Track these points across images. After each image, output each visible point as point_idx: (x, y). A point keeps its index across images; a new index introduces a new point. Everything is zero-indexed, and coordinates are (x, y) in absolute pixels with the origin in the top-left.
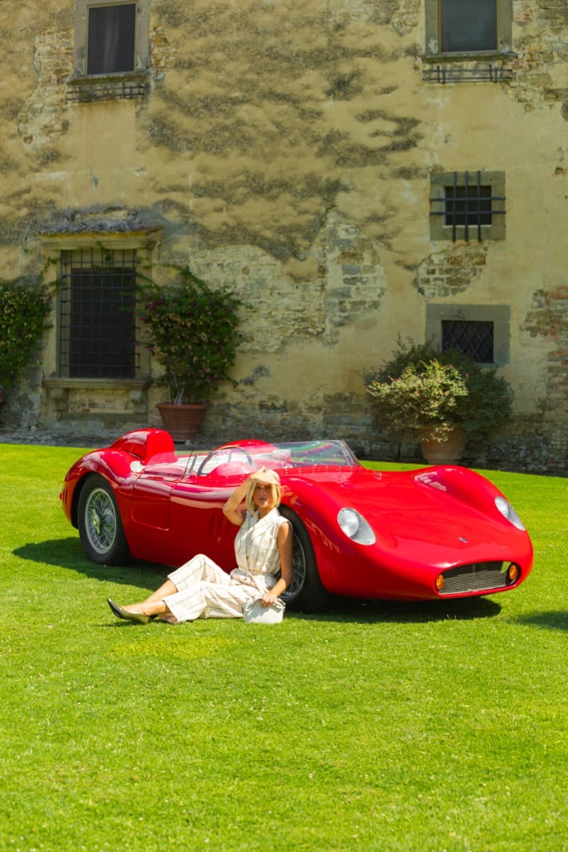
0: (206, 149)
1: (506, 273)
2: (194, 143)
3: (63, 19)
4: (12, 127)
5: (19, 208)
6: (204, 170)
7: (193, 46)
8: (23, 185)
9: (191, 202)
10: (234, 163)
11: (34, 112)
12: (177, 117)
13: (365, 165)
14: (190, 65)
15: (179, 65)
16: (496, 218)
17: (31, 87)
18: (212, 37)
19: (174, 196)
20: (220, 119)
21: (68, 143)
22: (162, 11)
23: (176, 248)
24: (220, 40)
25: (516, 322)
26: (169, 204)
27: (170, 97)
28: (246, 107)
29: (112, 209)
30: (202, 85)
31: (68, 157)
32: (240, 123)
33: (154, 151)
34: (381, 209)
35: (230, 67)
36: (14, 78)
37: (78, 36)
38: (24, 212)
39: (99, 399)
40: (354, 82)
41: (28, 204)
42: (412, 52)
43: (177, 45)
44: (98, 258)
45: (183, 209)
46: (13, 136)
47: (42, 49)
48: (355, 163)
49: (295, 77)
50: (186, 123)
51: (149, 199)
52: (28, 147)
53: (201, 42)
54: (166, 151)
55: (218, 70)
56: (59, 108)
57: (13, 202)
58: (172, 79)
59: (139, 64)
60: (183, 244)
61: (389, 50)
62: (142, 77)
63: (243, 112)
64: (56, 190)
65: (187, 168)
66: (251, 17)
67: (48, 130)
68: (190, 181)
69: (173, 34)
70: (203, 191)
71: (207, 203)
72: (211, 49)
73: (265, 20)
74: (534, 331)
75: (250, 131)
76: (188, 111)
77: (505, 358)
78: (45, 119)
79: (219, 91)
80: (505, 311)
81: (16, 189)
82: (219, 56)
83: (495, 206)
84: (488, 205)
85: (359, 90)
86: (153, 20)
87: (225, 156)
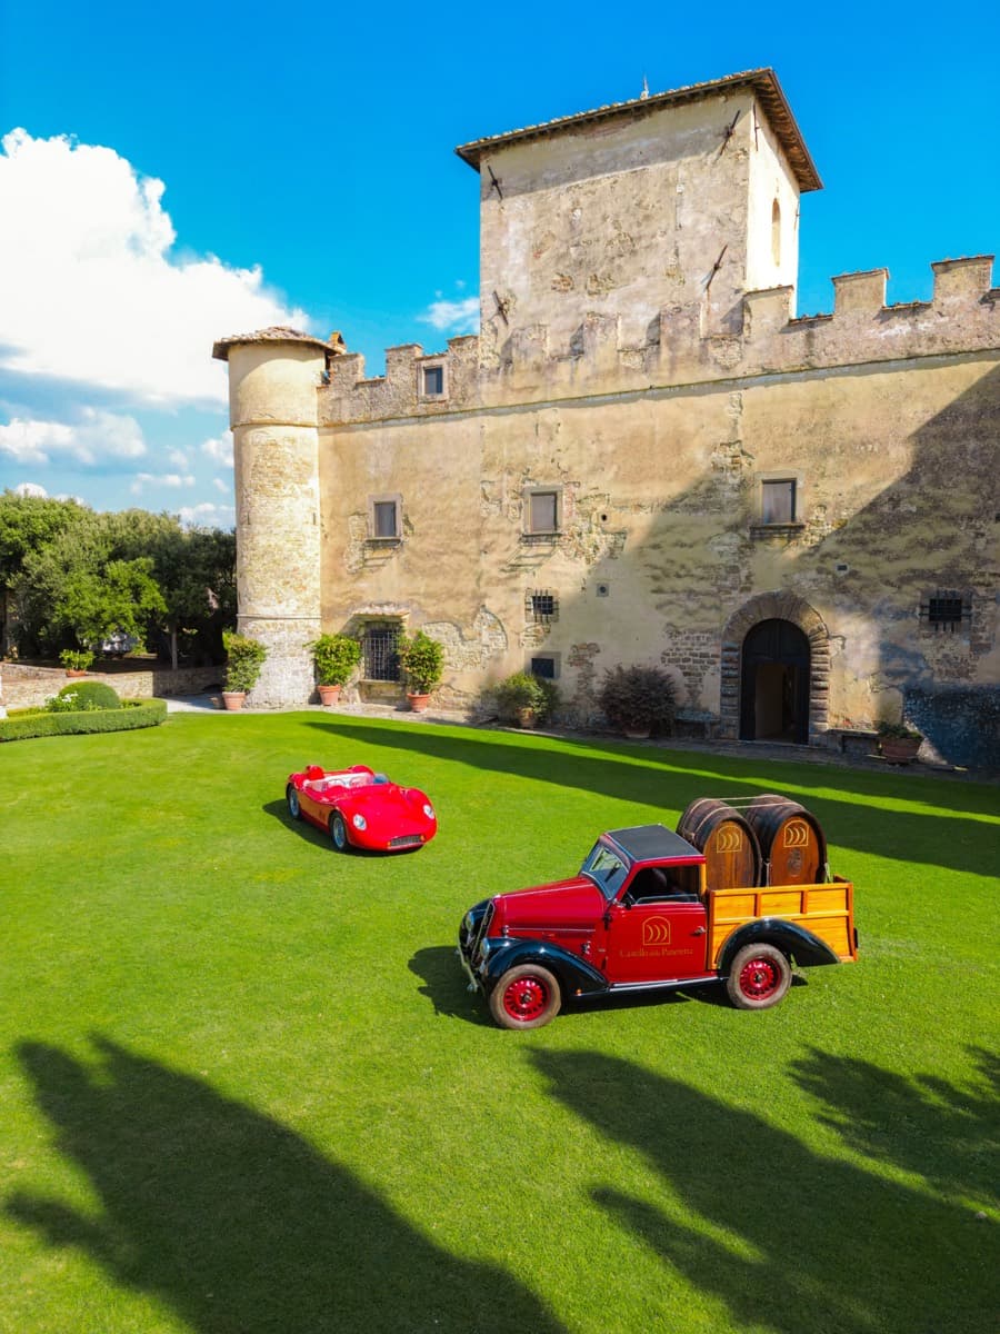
0: (428, 576)
1: (559, 637)
2: (423, 573)
3: (362, 508)
5: (347, 599)
6: (427, 586)
7: (422, 526)
9: (423, 601)
10: (441, 583)
11: (352, 554)
12: (414, 560)
13: (497, 585)
14: (420, 535)
16: (555, 612)
17: (350, 542)
18: (430, 522)
19: (416, 598)
20: (434, 562)
23: (416, 621)
24: (433, 523)
25: (564, 659)
26: (412, 601)
27: (413, 551)
28: (446, 557)
30: (427, 545)
32: (443, 564)
33: (405, 576)
34: (504, 607)
35: (438, 536)
37: (371, 517)
38: (349, 601)
39: (384, 689)
40: (493, 546)
41: (351, 598)
42: (518, 531)
44: (382, 625)
45: (419, 604)
46: (343, 565)
48: (493, 585)
49: (466, 542)
50: (421, 563)
51: (404, 598)
52: (350, 571)
53: (424, 524)
54: (411, 576)
55: (433, 538)
56: (362, 553)
57: (344, 597)
58: (412, 541)
59: (398, 534)
60: (419, 620)
61: (507, 530)
62: (400, 540)
63: (445, 559)
64: (363, 592)
65: (421, 585)
66: (447, 513)
67: (358, 563)
68: (422, 590)
69: (413, 519)
70: (428, 595)
71: (429, 601)
72: (430, 527)
73: (454, 514)
74: (571, 664)
75: (448, 568)
76: (422, 558)
77: (559, 676)
78: (357, 557)
79: (433, 548)
80: (559, 654)
81: (345, 590)
82: (433, 531)
83: (555, 607)
84: (551, 605)
85: (494, 550)
87: (437, 580)
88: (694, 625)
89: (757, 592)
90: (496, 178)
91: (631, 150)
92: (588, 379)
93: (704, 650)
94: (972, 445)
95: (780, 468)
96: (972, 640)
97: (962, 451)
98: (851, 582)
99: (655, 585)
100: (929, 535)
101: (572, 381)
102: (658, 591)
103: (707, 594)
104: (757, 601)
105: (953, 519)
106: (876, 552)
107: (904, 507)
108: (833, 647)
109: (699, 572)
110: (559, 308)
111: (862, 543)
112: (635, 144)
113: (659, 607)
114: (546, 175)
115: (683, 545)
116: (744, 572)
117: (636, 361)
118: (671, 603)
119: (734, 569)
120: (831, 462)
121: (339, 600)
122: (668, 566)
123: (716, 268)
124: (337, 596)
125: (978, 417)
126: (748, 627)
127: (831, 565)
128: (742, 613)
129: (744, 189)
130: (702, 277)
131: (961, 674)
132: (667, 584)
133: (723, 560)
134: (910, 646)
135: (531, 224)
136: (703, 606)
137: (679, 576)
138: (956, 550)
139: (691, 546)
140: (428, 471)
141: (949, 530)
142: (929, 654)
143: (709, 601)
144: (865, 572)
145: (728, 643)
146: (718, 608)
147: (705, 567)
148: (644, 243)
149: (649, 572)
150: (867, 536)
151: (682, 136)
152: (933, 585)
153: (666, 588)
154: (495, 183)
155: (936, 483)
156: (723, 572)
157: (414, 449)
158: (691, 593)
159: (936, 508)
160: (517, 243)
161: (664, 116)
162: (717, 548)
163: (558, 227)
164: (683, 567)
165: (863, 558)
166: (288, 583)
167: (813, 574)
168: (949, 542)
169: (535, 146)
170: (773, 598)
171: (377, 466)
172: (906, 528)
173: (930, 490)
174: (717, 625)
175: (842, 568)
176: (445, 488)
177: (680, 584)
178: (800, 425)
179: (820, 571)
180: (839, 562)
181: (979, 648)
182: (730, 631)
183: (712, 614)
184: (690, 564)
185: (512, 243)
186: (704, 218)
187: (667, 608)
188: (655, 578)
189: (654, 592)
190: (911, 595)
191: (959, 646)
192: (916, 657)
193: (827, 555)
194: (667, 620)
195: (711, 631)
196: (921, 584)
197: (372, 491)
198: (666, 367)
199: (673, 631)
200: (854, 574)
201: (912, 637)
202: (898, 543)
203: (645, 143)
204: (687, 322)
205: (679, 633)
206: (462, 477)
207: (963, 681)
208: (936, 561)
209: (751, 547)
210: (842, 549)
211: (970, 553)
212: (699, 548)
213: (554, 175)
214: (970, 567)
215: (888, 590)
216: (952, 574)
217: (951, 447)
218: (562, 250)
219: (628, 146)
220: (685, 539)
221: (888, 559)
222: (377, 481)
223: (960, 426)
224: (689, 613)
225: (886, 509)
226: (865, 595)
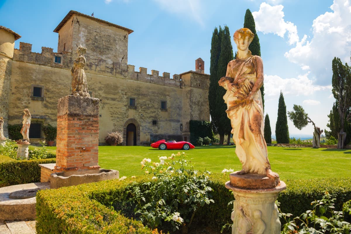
0: (53, 109)
2: (51, 108)
3: (29, 88)
4: (19, 102)
5: (20, 114)
6: (52, 111)
7: (51, 95)
8: (21, 110)
9: (50, 116)
11: (23, 100)
12: (48, 104)
14: (50, 98)
15: (49, 97)
17: (23, 96)
20: (55, 105)
21: (29, 105)
22: (46, 90)
23: (47, 121)
24: (55, 95)
26: (46, 116)
27: (47, 102)
29: (37, 115)
30: (52, 101)
31: (29, 107)
33: (44, 108)
36: (19, 95)
37: (32, 90)
39: (34, 141)
43: (48, 95)
45: (49, 116)
46: (19, 103)
47: (25, 91)
50: (50, 105)
51: (43, 114)
52: (22, 105)
53: (52, 95)
54: (46, 109)
55: (55, 99)
56: (28, 100)
57: (19, 113)
58: (47, 99)
59: (42, 96)
60: (49, 121)
62: (43, 98)
65: (50, 111)
66: (60, 93)
67: (26, 103)
68: (50, 112)
69: (48, 93)
70: (51, 114)
71: (52, 116)
72: (54, 96)
73: (62, 94)
76: (50, 103)
78: (25, 101)
79: (54, 102)
81: (19, 111)
82: (55, 97)
86: (45, 91)
87: (55, 110)
88: (119, 124)
89: (129, 118)
90: (79, 21)
91: (108, 31)
92: (99, 71)
93: (120, 129)
94: (157, 98)
95: (133, 96)
96: (158, 127)
97: (156, 98)
98: (143, 117)
99: (111, 116)
100: (152, 110)
101: (95, 70)
102: (112, 117)
103: (121, 118)
104: (130, 120)
105: (155, 108)
106: (146, 113)
107: (150, 106)
108: (141, 128)
109: (119, 114)
110: (92, 54)
111: (144, 111)
112: (109, 30)
113: (112, 120)
114: (90, 26)
115: (117, 108)
116: (127, 114)
117: (109, 70)
118: (114, 119)
119: (125, 114)
120: (140, 97)
121: (16, 114)
122: (113, 112)
123: (123, 58)
124: (16, 112)
125: (158, 94)
126: (128, 125)
127: (140, 114)
128: (127, 122)
129: (127, 47)
130: (121, 59)
131: (157, 132)
132: (114, 115)
133: (124, 112)
134: (151, 128)
135: (86, 34)
136: (120, 120)
137: (116, 114)
138: (156, 113)
139: (118, 108)
140: (54, 81)
141: (155, 110)
142: (153, 129)
143: (121, 119)
144: (145, 116)
145: (125, 128)
146: (123, 121)
147: (121, 113)
148: (110, 48)
149: (110, 113)
150: (145, 110)
151: (117, 33)
152: (153, 118)
153: (114, 116)
154: (78, 22)
155: (153, 103)
156: (123, 114)
157: (49, 75)
158: (118, 117)
159: (153, 106)
160: (83, 37)
161: (114, 28)
162: (123, 109)
163: (92, 37)
164: (117, 112)
165: (145, 113)
166: (4, 107)
167: (138, 116)
168: (155, 112)
169: (88, 19)
170: (131, 119)
171: (36, 77)
172: (150, 109)
173: (153, 104)
174: (122, 124)
175: (142, 115)
176: (59, 86)
177: (116, 116)
178: (136, 90)
179: (139, 115)
180: (141, 114)
181: (159, 128)
182: (125, 125)
183: (122, 122)
184: (118, 112)
185: (81, 36)
186: (121, 49)
187: (114, 120)
188: (111, 114)
189: (111, 117)
190: (150, 120)
191: (156, 128)
192: (151, 130)
193: (140, 112)
194: (113, 123)
195: (122, 125)
196: (151, 118)
197: (33, 83)
198: (114, 73)
199: (115, 125)
200: (143, 116)
201: (151, 127)
202: (149, 111)
203: (111, 31)
204: (118, 66)
205: (116, 125)
206: (65, 85)
207: (157, 134)
208: (153, 115)
209: (128, 110)
210: (142, 112)
211: (157, 114)
212: (120, 109)
213: (92, 27)
214: (157, 116)
215: (148, 119)
216: (155, 117)
217: (155, 98)
218: (94, 43)
219: (108, 30)
220: (117, 107)
221: (148, 114)
222: (35, 81)
223: (156, 95)
224: (118, 121)
225: (147, 106)
226: (145, 119)
